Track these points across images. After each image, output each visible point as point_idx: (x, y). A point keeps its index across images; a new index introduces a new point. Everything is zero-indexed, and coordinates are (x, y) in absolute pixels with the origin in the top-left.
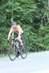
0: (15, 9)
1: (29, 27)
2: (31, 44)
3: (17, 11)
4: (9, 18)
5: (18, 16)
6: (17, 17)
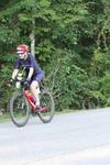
0: (39, 15)
1: (70, 55)
2: (73, 92)
3: (44, 18)
4: (25, 33)
5: (46, 30)
6: (43, 32)
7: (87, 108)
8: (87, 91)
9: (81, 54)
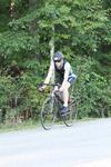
0: (59, 21)
1: (89, 62)
2: (92, 100)
3: (64, 24)
4: (45, 40)
5: (66, 37)
6: (62, 39)
7: (106, 116)
8: (106, 99)
9: (101, 61)
